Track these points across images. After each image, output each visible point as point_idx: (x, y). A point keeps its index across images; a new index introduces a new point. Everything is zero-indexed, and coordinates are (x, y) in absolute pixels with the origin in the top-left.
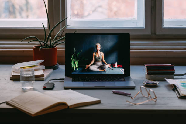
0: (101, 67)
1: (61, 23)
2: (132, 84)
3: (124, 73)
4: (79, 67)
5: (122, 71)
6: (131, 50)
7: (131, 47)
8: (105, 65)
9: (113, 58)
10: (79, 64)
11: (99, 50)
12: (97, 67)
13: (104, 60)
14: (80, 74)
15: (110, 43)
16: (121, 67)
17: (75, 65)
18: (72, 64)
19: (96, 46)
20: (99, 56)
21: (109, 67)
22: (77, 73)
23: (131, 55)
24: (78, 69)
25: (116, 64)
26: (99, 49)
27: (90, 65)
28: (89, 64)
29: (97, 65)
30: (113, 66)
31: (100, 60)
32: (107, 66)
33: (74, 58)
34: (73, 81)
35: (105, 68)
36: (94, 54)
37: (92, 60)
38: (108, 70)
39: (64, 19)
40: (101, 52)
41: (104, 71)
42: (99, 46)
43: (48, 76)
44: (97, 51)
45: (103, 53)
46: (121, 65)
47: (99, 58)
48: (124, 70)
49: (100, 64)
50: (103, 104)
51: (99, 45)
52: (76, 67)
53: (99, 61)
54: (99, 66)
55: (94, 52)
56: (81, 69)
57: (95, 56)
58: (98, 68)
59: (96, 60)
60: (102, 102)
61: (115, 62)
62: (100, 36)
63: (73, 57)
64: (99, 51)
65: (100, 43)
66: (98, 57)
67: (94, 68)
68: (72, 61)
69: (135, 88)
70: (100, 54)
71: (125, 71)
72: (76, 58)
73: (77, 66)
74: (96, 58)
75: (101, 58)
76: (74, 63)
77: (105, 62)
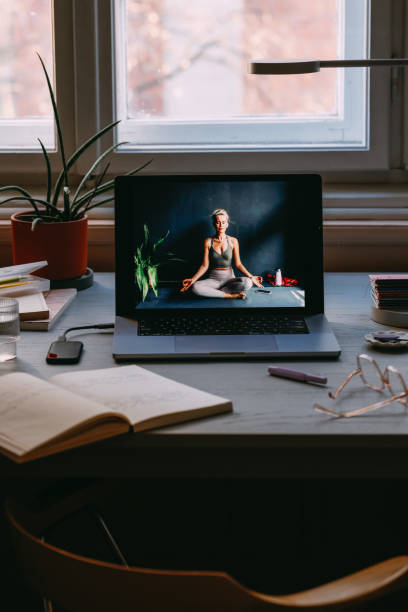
0: (232, 286)
1: (99, 140)
2: (328, 343)
3: (303, 305)
4: (159, 286)
5: (296, 297)
6: (325, 223)
7: (326, 211)
8: (243, 279)
9: (268, 255)
10: (159, 276)
11: (223, 231)
12: (217, 284)
13: (239, 262)
14: (163, 306)
15: (259, 206)
16: (293, 285)
17: (148, 280)
18: (139, 276)
19: (215, 219)
20: (225, 249)
21: (255, 286)
22: (152, 305)
23: (326, 238)
24: (156, 292)
25: (279, 274)
26: (225, 226)
27: (194, 280)
29: (216, 278)
30: (269, 280)
31: (228, 263)
32: (250, 281)
33: (144, 257)
34: (141, 332)
35: (243, 289)
36: (209, 243)
37: (202, 263)
38: (254, 293)
39: (110, 126)
40: (231, 239)
41: (241, 298)
42: (224, 218)
43: (62, 315)
44: (217, 235)
45: (236, 241)
46: (293, 278)
47: (224, 257)
48: (302, 293)
49: (227, 274)
50: (238, 415)
51: (225, 213)
52: (150, 286)
53: (223, 266)
54: (222, 282)
55: (206, 238)
56: (165, 292)
57: (212, 251)
58: (220, 289)
59: (216, 264)
60: (235, 409)
61: (276, 270)
62: (226, 185)
63: (139, 252)
64: (223, 235)
65: (226, 209)
66: (220, 253)
67: (208, 288)
68: (136, 267)
69: (341, 357)
70: (228, 244)
71: (307, 299)
72: (151, 257)
73: (153, 281)
74: (215, 255)
75: (230, 256)
76: (145, 273)
77: (244, 269)
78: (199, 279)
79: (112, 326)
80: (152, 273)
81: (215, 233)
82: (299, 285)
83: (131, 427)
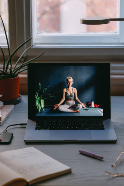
0: (74, 107)
3: (102, 115)
4: (45, 107)
5: (100, 112)
6: (112, 76)
7: (112, 71)
8: (79, 104)
9: (89, 95)
10: (45, 103)
11: (71, 85)
12: (68, 107)
13: (77, 98)
14: (47, 115)
15: (85, 75)
16: (98, 107)
17: (41, 105)
18: (37, 103)
19: (68, 81)
20: (71, 93)
21: (83, 107)
22: (42, 115)
23: (112, 82)
24: (44, 110)
25: (93, 103)
26: (71, 83)
27: (59, 105)
28: (58, 103)
29: (68, 104)
30: (88, 105)
31: (72, 98)
32: (81, 106)
33: (39, 96)
35: (78, 109)
36: (65, 90)
37: (62, 98)
38: (83, 110)
40: (73, 88)
41: (78, 112)
42: (71, 80)
44: (68, 87)
45: (76, 89)
46: (99, 104)
47: (71, 96)
48: (102, 110)
49: (72, 102)
51: (71, 78)
52: (41, 107)
53: (70, 99)
54: (70, 106)
55: (64, 88)
56: (47, 110)
57: (66, 93)
58: (69, 108)
59: (68, 99)
61: (92, 101)
62: (72, 67)
63: (37, 94)
64: (71, 87)
65: (72, 77)
66: (69, 94)
67: (64, 108)
68: (36, 100)
69: (117, 142)
70: (72, 91)
71: (104, 112)
72: (42, 96)
73: (43, 105)
74: (68, 95)
75: (73, 95)
76: (40, 102)
77: (79, 101)
79: (26, 124)
80: (42, 102)
81: (67, 86)
82: (101, 107)
83: (28, 183)
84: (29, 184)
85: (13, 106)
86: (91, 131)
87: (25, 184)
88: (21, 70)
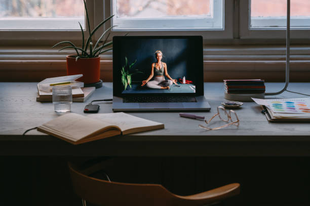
1: (104, 24)
2: (206, 105)
3: (195, 92)
4: (132, 84)
5: (192, 89)
6: (204, 61)
7: (205, 56)
8: (169, 80)
9: (180, 70)
10: (132, 79)
11: (160, 60)
12: (157, 83)
13: (167, 74)
14: (134, 92)
15: (176, 49)
16: (190, 83)
17: (127, 81)
18: (123, 79)
19: (156, 55)
21: (174, 83)
22: (129, 92)
23: (205, 68)
24: (131, 86)
25: (184, 79)
26: (161, 58)
27: (147, 81)
28: (146, 79)
29: (157, 80)
30: (180, 81)
31: (162, 74)
32: (172, 82)
33: (126, 71)
34: (124, 102)
35: (168, 85)
36: (154, 65)
37: (150, 73)
38: (173, 86)
39: (109, 18)
40: (163, 63)
41: (168, 89)
42: (160, 54)
43: (90, 96)
44: (157, 62)
45: (165, 64)
46: (190, 80)
47: (161, 71)
48: (194, 87)
49: (162, 78)
50: (167, 129)
51: (161, 52)
52: (128, 84)
53: (160, 75)
54: (160, 82)
55: (152, 63)
56: (135, 86)
57: (155, 68)
58: (158, 85)
59: (157, 74)
60: (165, 127)
61: (183, 77)
63: (123, 69)
64: (160, 62)
65: (161, 51)
66: (158, 69)
67: (153, 85)
68: (122, 75)
70: (162, 66)
71: (196, 89)
72: (129, 71)
73: (129, 81)
74: (157, 70)
75: (163, 71)
76: (126, 78)
77: (169, 76)
78: (150, 81)
79: (111, 100)
80: (129, 78)
81: (156, 61)
82: (193, 83)
83: (122, 132)
84: (123, 134)
85: (94, 88)
86: (183, 103)
87: (120, 133)
88: (102, 51)
